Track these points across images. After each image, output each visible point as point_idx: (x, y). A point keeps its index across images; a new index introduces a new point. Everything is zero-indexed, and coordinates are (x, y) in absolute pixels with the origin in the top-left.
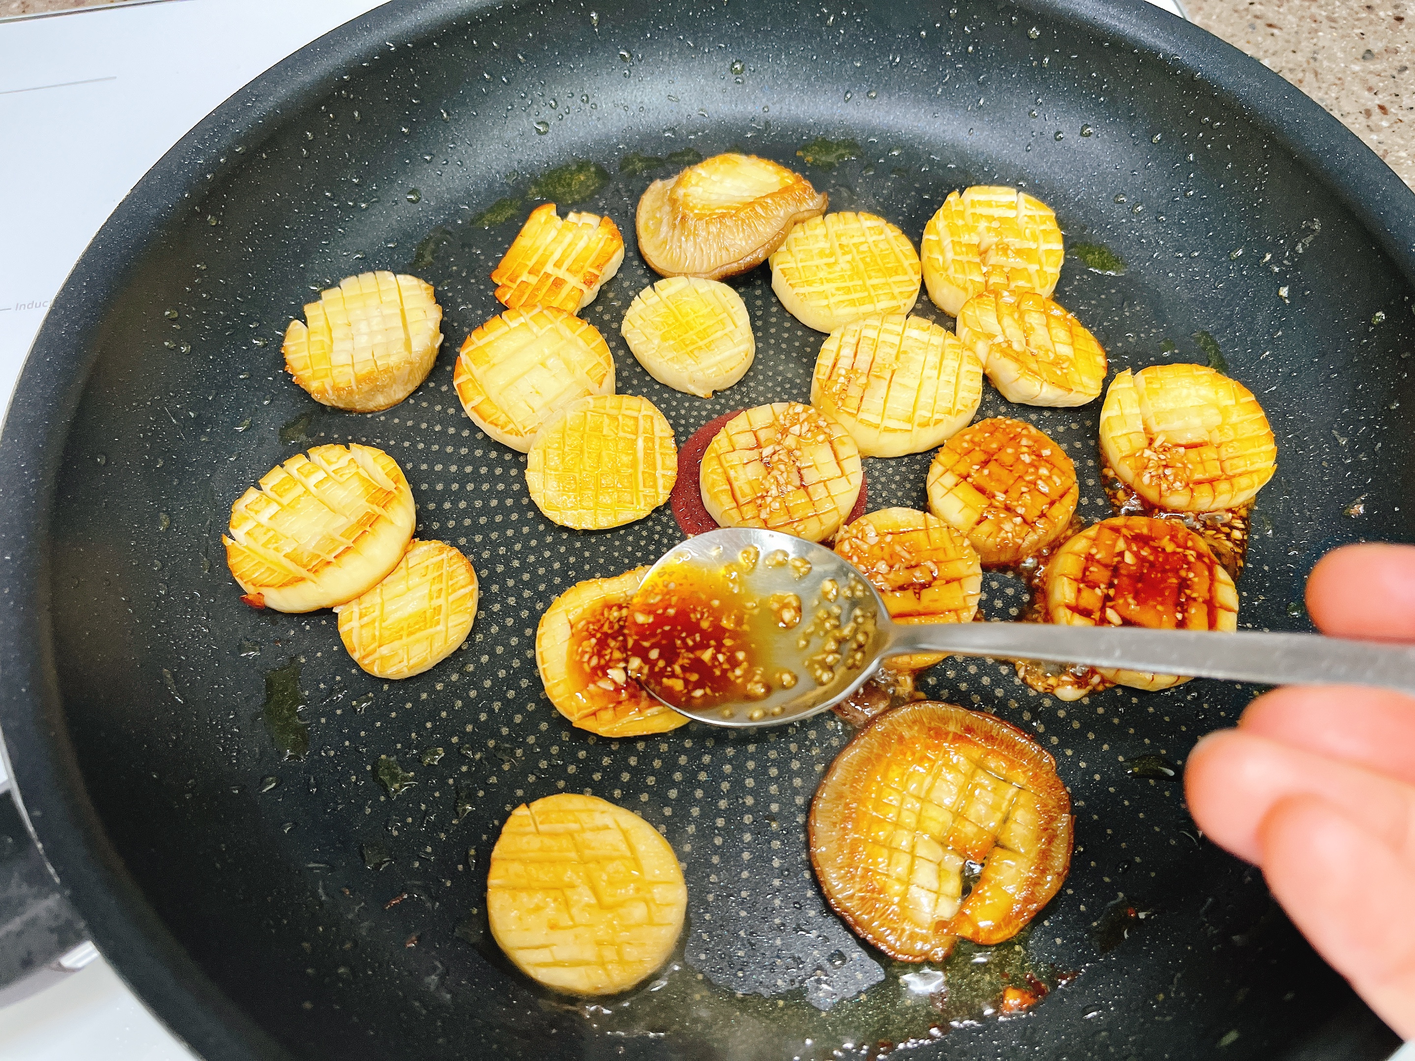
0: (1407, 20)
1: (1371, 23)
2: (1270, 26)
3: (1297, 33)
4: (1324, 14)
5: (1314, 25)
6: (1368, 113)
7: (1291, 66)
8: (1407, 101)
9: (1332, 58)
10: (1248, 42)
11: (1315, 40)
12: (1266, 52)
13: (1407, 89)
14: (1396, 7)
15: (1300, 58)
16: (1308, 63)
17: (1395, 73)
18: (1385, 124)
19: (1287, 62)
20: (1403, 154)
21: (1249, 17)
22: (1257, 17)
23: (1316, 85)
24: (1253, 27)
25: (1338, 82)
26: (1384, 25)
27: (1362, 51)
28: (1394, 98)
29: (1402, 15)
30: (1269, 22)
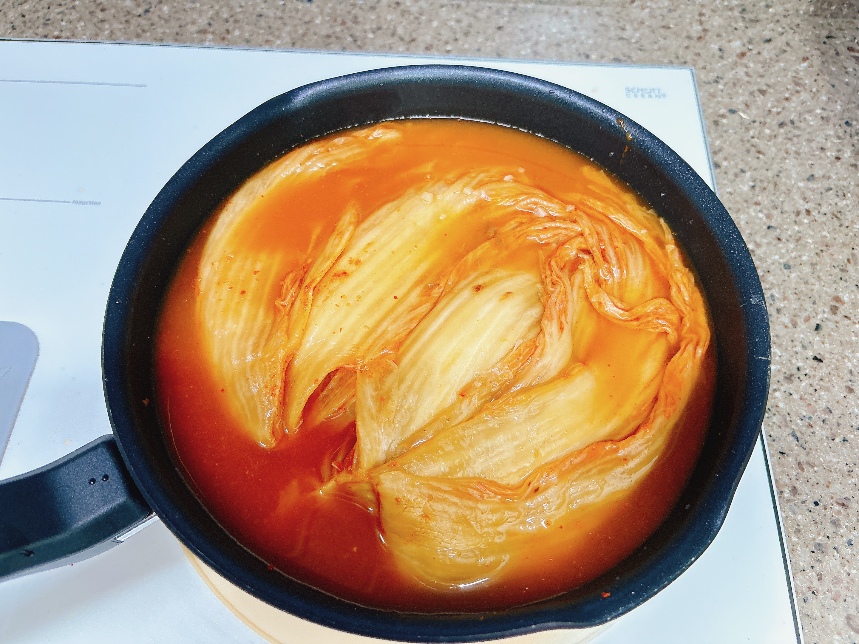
0: (843, 160)
1: (820, 158)
2: (759, 152)
3: (773, 159)
4: (794, 149)
5: (785, 155)
6: (798, 213)
7: (762, 178)
8: (824, 209)
9: (788, 177)
10: (742, 160)
11: (782, 165)
12: (751, 168)
13: (827, 202)
14: (839, 151)
15: (770, 174)
16: (773, 177)
17: (823, 191)
18: (806, 221)
19: (761, 176)
20: (810, 241)
21: (748, 145)
22: (753, 146)
23: (773, 192)
24: (748, 151)
25: (786, 192)
26: (828, 161)
27: (808, 175)
28: (817, 206)
29: (840, 157)
30: (760, 150)
